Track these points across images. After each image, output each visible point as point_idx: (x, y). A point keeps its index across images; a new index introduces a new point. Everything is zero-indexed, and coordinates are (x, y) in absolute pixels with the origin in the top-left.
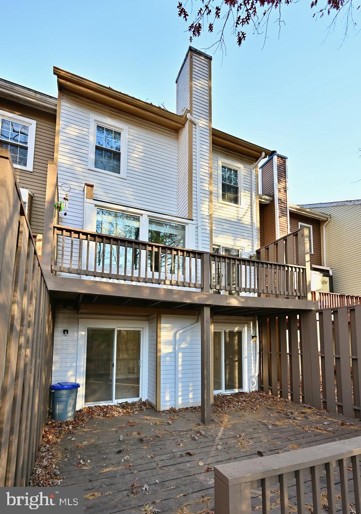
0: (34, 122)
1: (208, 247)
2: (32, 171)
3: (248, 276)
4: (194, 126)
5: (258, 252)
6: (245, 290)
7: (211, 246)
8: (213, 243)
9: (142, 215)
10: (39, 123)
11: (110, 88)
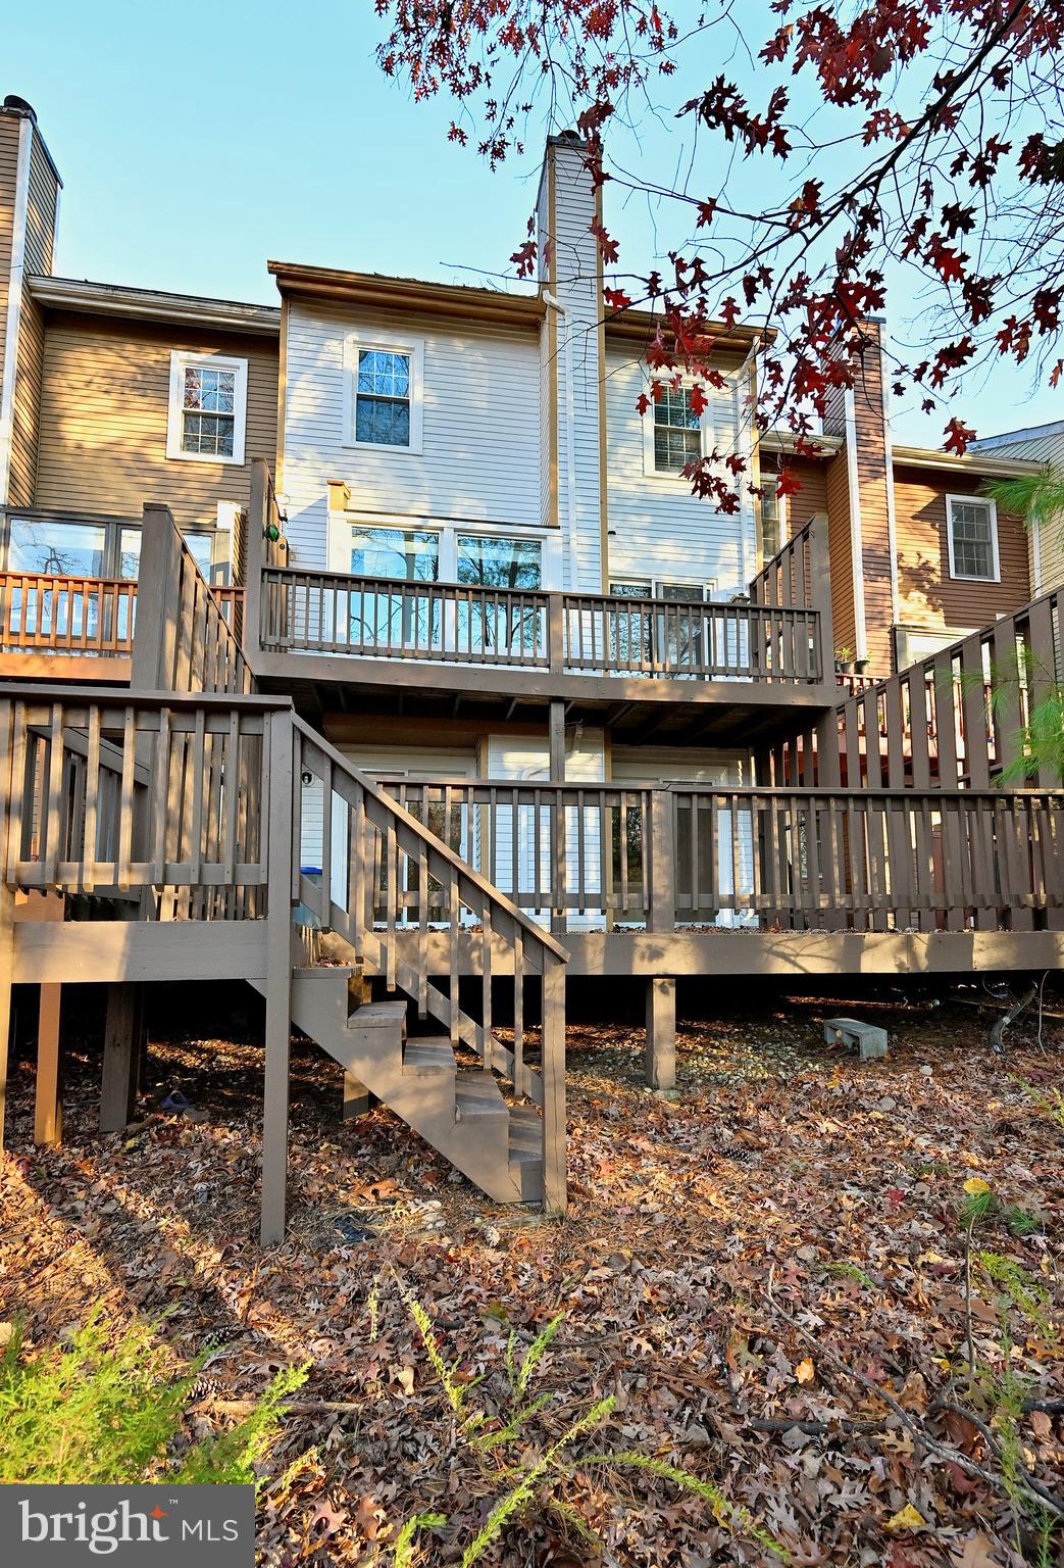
0: (243, 363)
1: (599, 583)
2: (242, 464)
3: (729, 641)
4: (559, 316)
5: (753, 587)
6: (725, 672)
7: (604, 583)
8: (610, 574)
9: (442, 529)
10: (253, 362)
11: (376, 276)
